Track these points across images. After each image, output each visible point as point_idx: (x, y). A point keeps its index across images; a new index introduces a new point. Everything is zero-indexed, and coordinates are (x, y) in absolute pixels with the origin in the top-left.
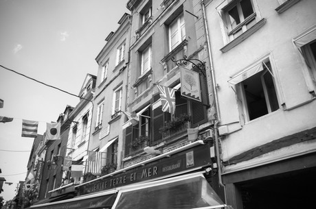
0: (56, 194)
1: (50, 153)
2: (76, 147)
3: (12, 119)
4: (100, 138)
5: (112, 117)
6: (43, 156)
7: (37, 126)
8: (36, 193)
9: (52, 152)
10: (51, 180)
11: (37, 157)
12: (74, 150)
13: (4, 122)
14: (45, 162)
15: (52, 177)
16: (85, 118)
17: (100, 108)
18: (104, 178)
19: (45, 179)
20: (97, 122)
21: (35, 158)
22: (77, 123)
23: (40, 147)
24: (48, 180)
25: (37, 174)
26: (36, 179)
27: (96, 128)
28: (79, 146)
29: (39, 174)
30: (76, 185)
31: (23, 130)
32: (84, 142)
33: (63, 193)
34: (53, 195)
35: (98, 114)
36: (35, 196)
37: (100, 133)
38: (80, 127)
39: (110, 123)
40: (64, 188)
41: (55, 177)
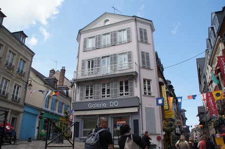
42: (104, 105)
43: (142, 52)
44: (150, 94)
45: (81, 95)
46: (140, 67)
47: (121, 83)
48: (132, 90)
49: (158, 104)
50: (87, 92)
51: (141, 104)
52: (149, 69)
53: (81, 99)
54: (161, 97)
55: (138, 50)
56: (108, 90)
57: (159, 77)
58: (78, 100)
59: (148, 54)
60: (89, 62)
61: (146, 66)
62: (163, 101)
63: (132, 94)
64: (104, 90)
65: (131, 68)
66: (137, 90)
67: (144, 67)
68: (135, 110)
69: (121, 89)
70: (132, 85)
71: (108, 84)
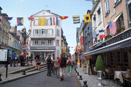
0: (92, 48)
1: (85, 33)
2: (97, 26)
3: (68, 17)
4: (110, 17)
5: (115, 4)
6: (82, 35)
7: (79, 17)
8: (83, 50)
9: (86, 32)
10: (88, 44)
11: (80, 36)
12: (96, 28)
13: (65, 19)
14: (83, 37)
15: (88, 42)
16: (99, 12)
17: (106, 3)
18: (118, 36)
19: (85, 44)
20: (106, 10)
21: (78, 37)
22: (95, 15)
23: (80, 32)
24: (86, 44)
25: (81, 42)
26: (81, 44)
27: (106, 14)
28: (99, 25)
29: (82, 42)
30: (101, 42)
31: (74, 20)
32: (101, 22)
33: (95, 47)
34: (90, 49)
35: (106, 6)
36: (83, 51)
37: (110, 15)
38: (97, 16)
39: (115, 7)
40: (96, 45)
41: (89, 42)
42: (43, 48)
43: (57, 30)
44: (58, 45)
45: (33, 43)
46: (56, 36)
47: (49, 41)
48: (53, 43)
49: (61, 49)
50: (35, 42)
51: (55, 49)
52: (59, 36)
53: (33, 45)
54: (62, 46)
55: (56, 29)
56: (44, 43)
57: (62, 38)
58: (32, 46)
59: (59, 30)
60: (36, 30)
61: (58, 35)
62: (63, 48)
63: (53, 45)
64: (42, 42)
65: (53, 35)
66: (54, 44)
67: (57, 35)
68: (54, 51)
69: (49, 43)
70: (53, 42)
71: (44, 40)
